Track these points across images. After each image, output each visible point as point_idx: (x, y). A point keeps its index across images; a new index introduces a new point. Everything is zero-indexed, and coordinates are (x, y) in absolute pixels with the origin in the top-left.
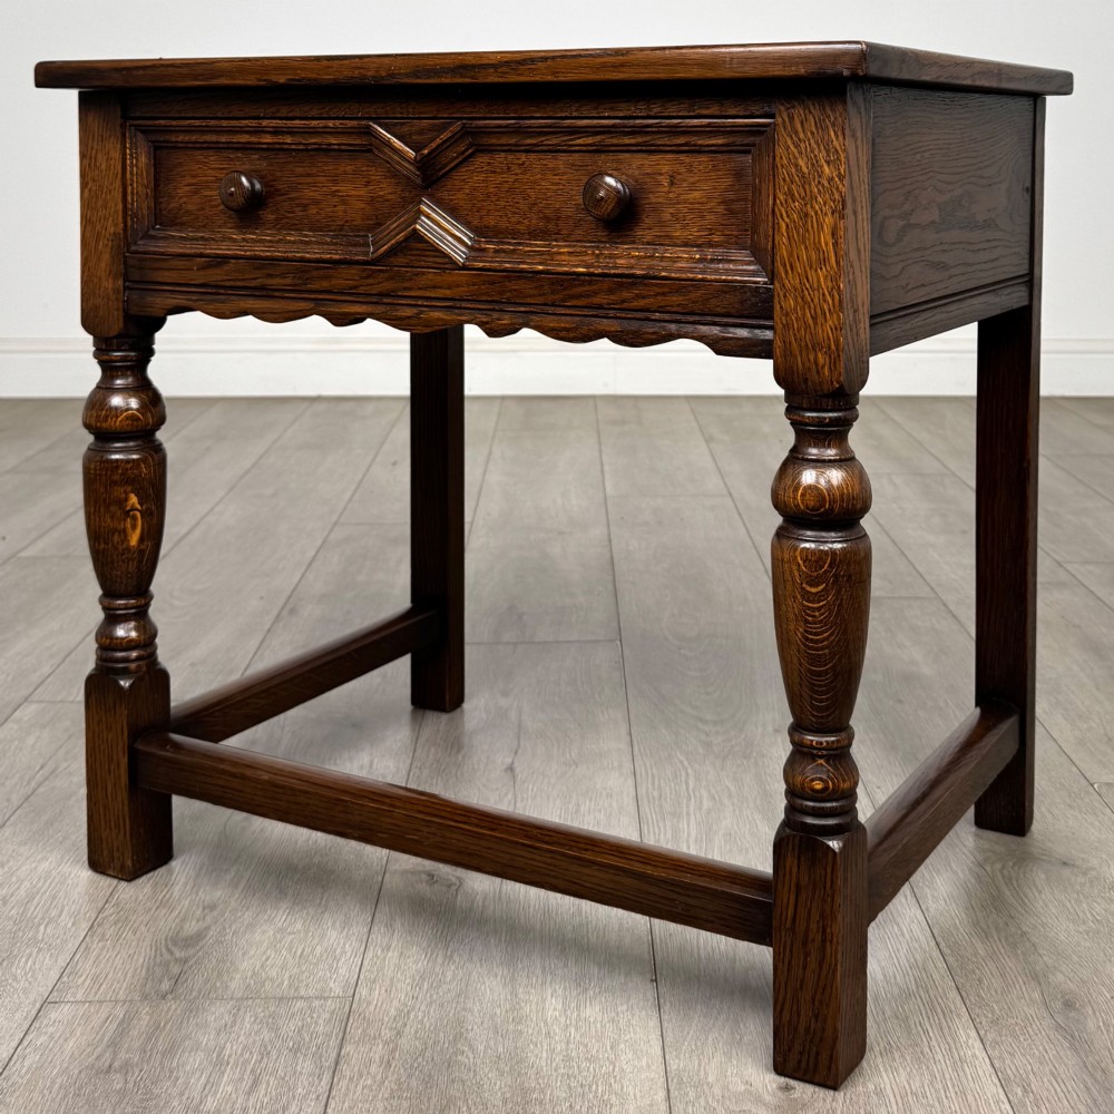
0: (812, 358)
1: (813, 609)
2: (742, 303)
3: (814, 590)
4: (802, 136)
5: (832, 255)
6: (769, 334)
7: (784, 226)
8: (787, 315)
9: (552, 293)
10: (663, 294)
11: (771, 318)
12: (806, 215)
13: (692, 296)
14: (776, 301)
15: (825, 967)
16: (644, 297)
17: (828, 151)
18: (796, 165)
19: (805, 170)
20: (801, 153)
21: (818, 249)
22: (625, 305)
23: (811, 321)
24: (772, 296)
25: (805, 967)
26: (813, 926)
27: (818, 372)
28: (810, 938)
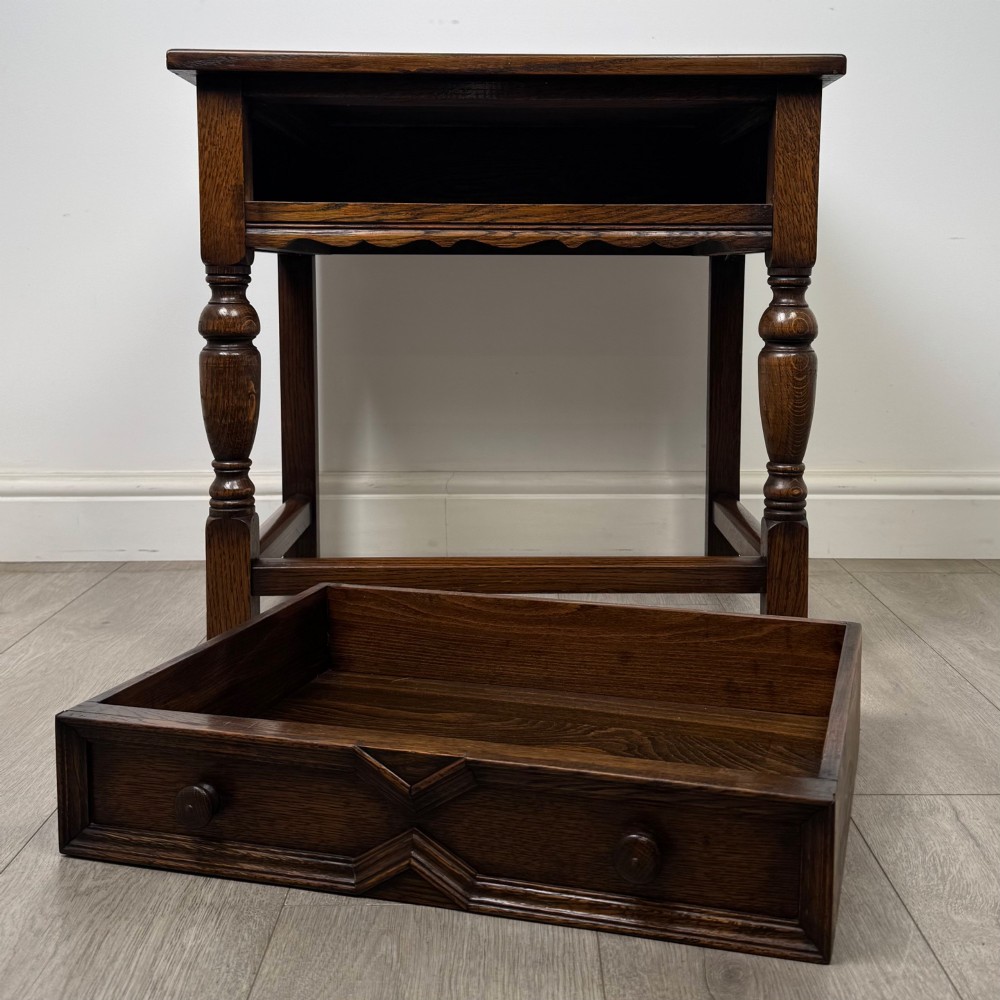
0: (798, 245)
1: (799, 391)
2: (751, 215)
3: (800, 379)
4: (793, 111)
5: (812, 184)
6: (768, 234)
7: (781, 169)
8: (782, 221)
9: (618, 216)
10: (699, 213)
11: (772, 224)
12: (796, 160)
13: (719, 213)
14: (775, 213)
15: (800, 595)
16: (685, 215)
17: (810, 122)
18: (790, 130)
19: (795, 133)
20: (793, 123)
21: (803, 180)
22: (672, 221)
23: (797, 223)
24: (773, 211)
25: (787, 598)
26: (793, 573)
27: (801, 253)
28: (791, 579)
